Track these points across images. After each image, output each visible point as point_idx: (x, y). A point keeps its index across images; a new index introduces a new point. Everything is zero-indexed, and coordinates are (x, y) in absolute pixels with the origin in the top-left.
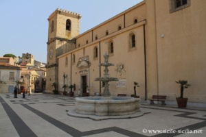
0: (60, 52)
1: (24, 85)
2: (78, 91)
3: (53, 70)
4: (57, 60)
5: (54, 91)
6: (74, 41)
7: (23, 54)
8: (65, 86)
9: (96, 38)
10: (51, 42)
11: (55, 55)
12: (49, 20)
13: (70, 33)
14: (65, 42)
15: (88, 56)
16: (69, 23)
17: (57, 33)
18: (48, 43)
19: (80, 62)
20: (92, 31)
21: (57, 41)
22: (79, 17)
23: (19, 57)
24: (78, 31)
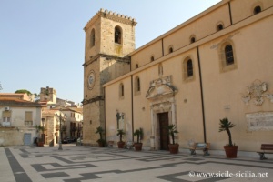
0: (106, 78)
1: (45, 132)
2: (151, 140)
3: (95, 107)
4: (103, 90)
5: (99, 141)
6: (128, 59)
7: (42, 89)
8: (121, 133)
9: (171, 50)
10: (90, 62)
11: (99, 83)
12: (86, 29)
13: (121, 47)
14: (114, 62)
15: (170, 77)
16: (118, 31)
17: (102, 47)
18: (85, 65)
19: (152, 89)
20: (162, 39)
21: (102, 60)
22: (133, 23)
23: (36, 95)
24: (133, 45)
